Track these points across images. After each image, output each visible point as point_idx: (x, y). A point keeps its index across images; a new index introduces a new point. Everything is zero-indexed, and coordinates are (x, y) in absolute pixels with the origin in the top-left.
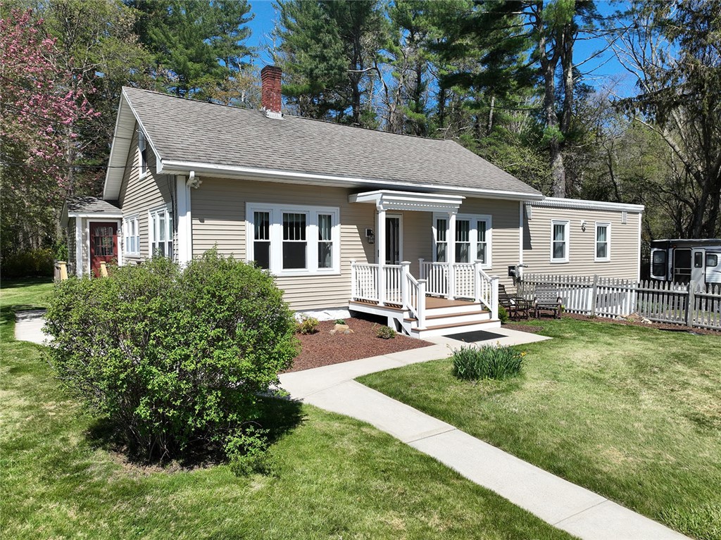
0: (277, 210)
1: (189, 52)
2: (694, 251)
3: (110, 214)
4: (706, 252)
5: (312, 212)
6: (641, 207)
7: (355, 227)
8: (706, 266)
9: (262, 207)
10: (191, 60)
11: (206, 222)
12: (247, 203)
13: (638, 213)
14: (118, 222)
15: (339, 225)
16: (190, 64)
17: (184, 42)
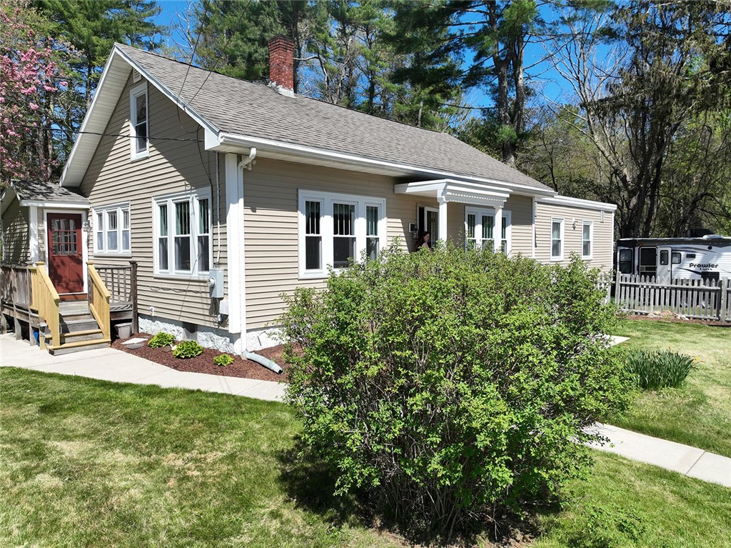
0: (328, 200)
1: (93, 24)
2: (659, 249)
3: (72, 203)
4: (672, 250)
5: (361, 202)
6: (614, 207)
7: (399, 220)
8: (672, 263)
9: (313, 196)
10: (96, 33)
11: (258, 212)
12: (300, 191)
13: (611, 213)
14: (84, 214)
15: (386, 218)
16: (94, 38)
17: (85, 12)
